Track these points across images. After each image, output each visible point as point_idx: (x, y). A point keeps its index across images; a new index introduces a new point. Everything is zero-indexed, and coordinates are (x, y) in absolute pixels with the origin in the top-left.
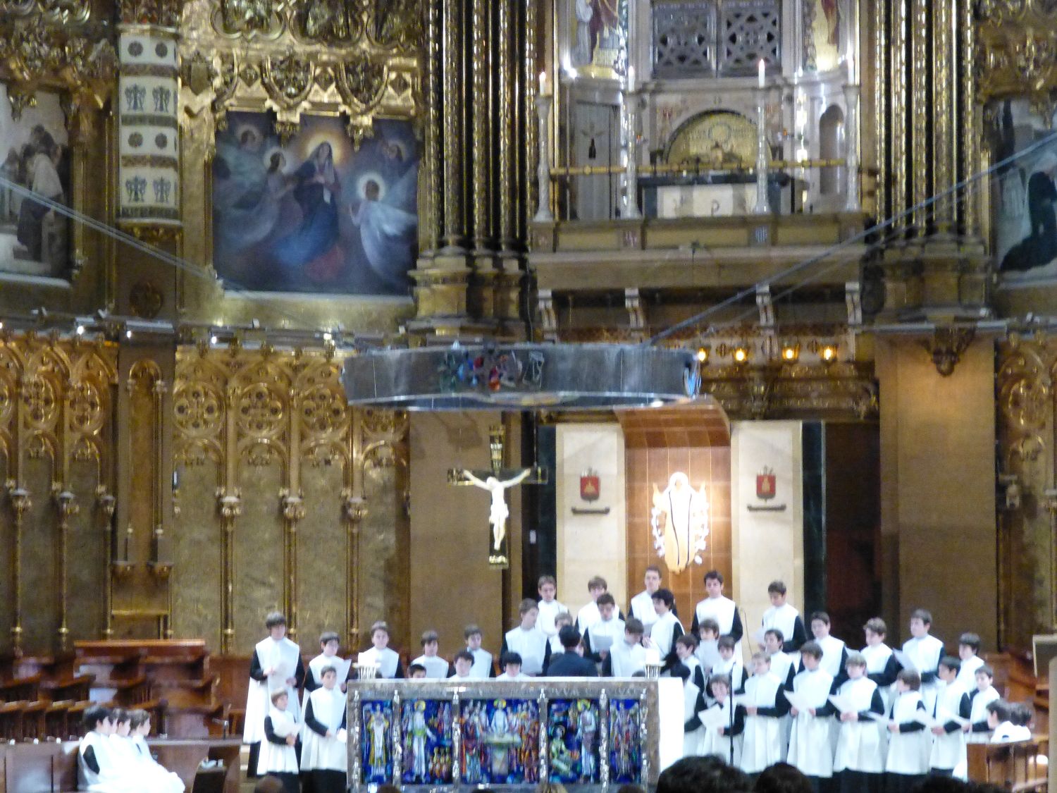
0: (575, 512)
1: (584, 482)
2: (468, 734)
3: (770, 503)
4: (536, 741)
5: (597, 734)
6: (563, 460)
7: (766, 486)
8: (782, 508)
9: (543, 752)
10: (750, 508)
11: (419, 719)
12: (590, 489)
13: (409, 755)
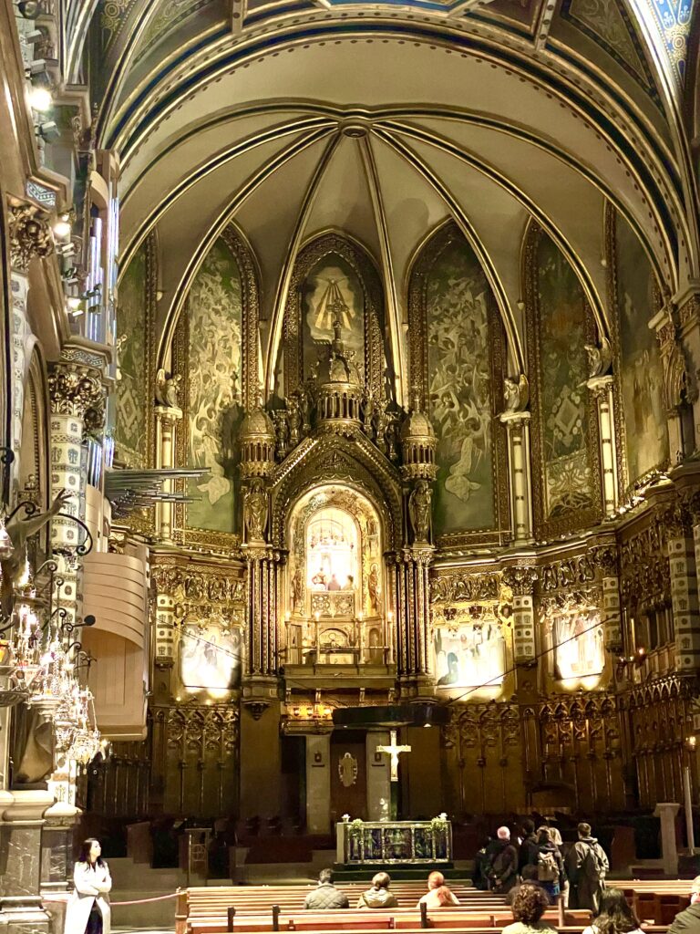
0: (313, 766)
1: (316, 756)
2: (387, 842)
3: (380, 763)
4: (411, 843)
5: (431, 841)
6: (309, 748)
7: (378, 757)
8: (384, 765)
9: (413, 848)
10: (373, 765)
11: (370, 837)
12: (318, 758)
13: (367, 849)
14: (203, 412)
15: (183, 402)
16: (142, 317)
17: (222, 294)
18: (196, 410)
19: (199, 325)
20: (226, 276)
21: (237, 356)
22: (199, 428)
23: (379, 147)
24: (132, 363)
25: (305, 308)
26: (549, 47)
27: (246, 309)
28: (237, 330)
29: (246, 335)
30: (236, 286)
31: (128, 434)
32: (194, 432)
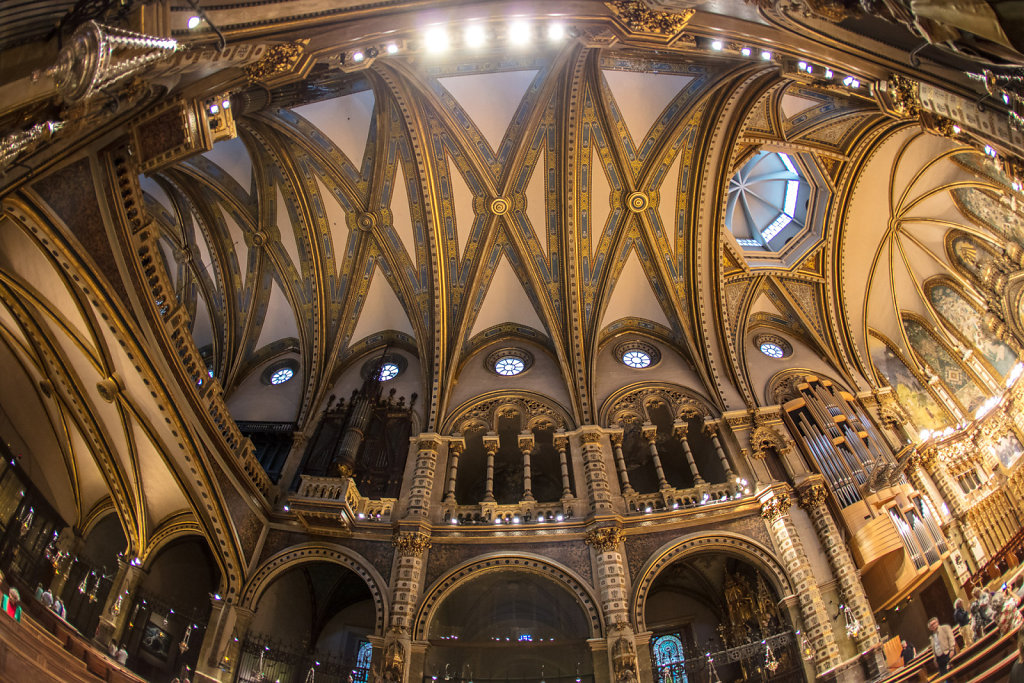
14: (977, 338)
15: (969, 345)
16: (935, 344)
17: (950, 299)
18: (975, 341)
19: (953, 318)
20: (944, 293)
21: (969, 308)
22: (979, 343)
23: (909, 214)
24: (943, 361)
25: (965, 266)
26: (849, 156)
27: (956, 291)
28: (961, 301)
29: (964, 298)
30: (948, 291)
31: (960, 383)
32: (980, 347)
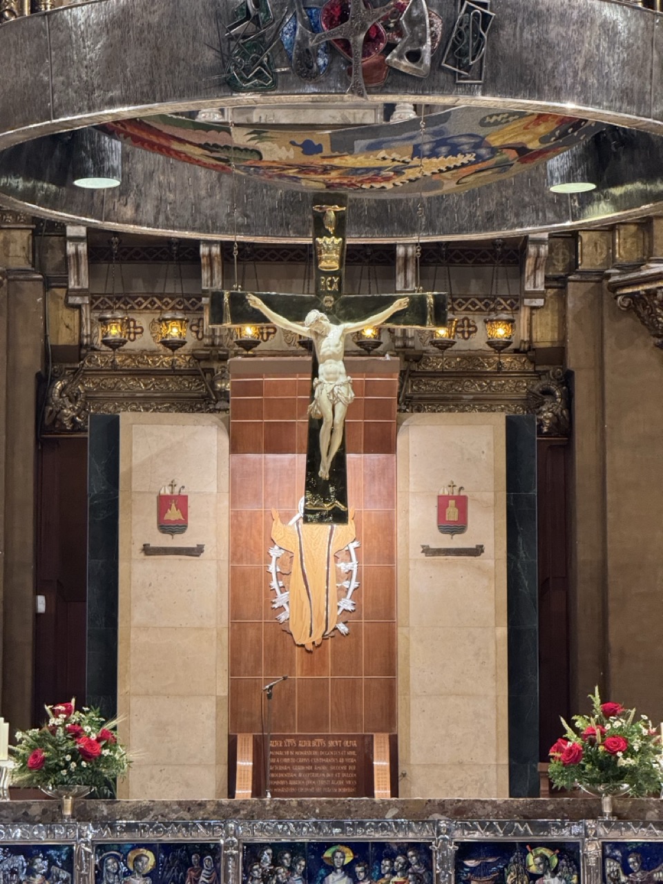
0: (148, 550)
1: (164, 503)
3: (458, 541)
6: (130, 470)
7: (452, 514)
8: (477, 551)
10: (427, 551)
12: (173, 514)
